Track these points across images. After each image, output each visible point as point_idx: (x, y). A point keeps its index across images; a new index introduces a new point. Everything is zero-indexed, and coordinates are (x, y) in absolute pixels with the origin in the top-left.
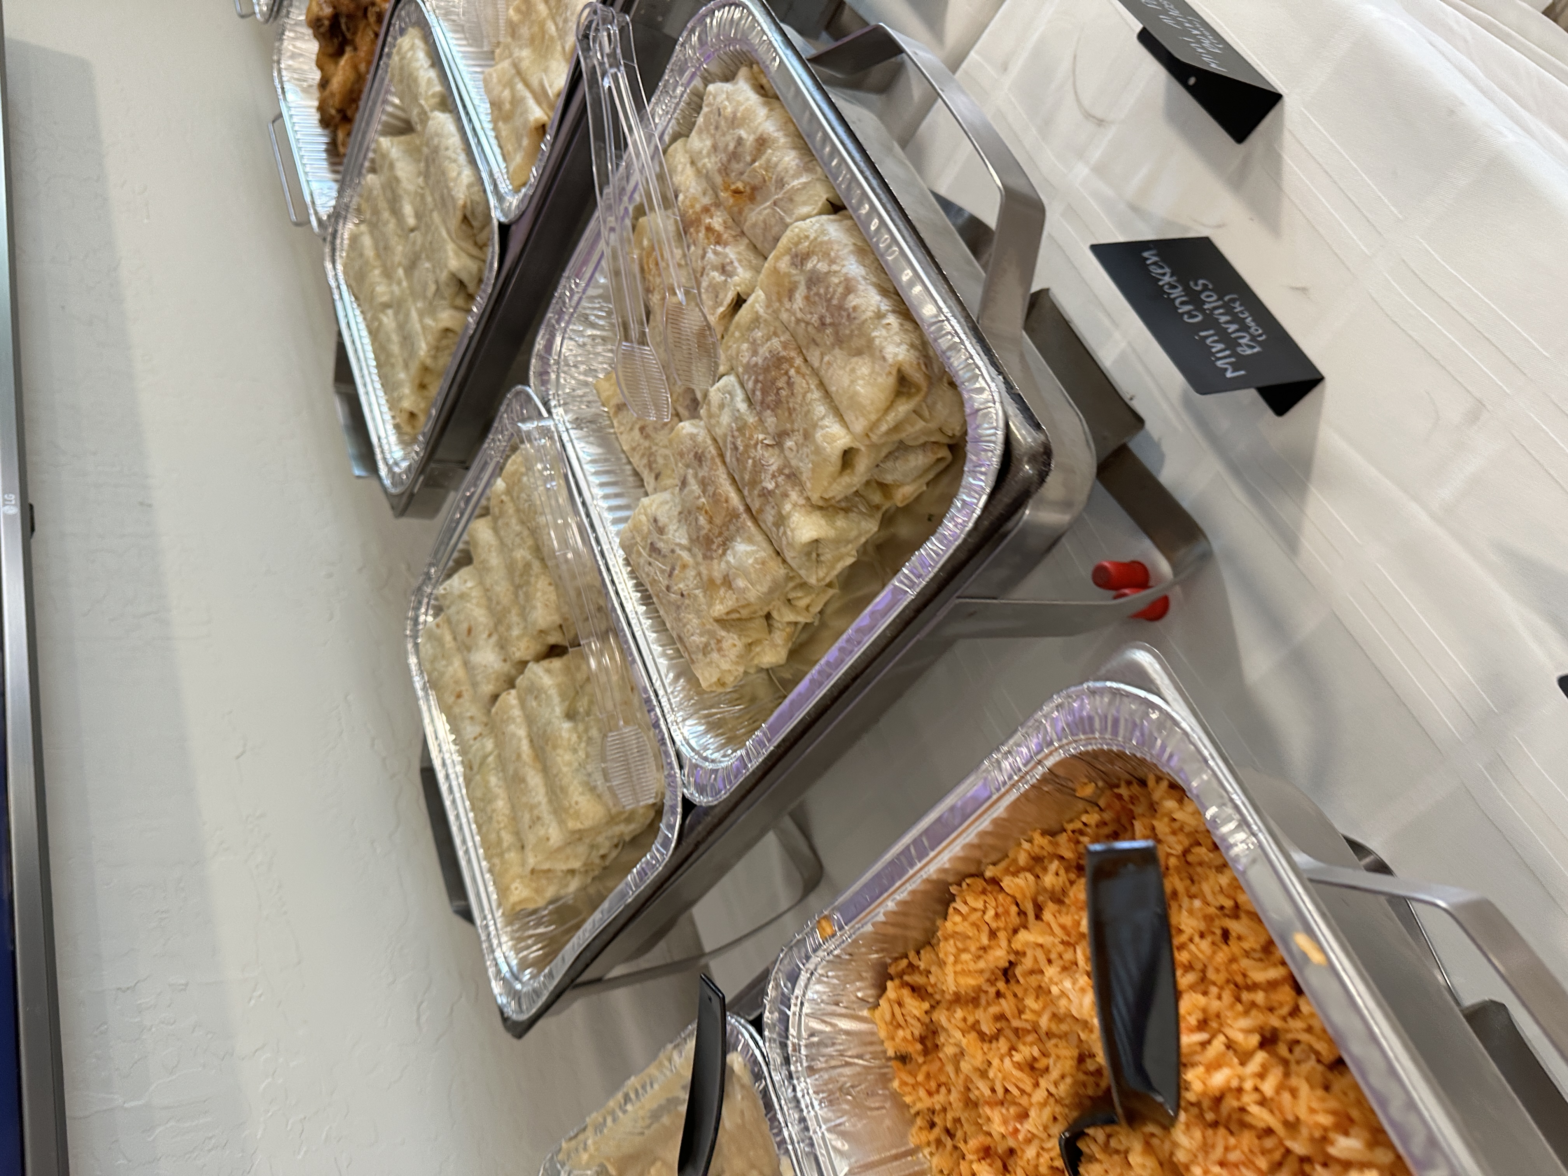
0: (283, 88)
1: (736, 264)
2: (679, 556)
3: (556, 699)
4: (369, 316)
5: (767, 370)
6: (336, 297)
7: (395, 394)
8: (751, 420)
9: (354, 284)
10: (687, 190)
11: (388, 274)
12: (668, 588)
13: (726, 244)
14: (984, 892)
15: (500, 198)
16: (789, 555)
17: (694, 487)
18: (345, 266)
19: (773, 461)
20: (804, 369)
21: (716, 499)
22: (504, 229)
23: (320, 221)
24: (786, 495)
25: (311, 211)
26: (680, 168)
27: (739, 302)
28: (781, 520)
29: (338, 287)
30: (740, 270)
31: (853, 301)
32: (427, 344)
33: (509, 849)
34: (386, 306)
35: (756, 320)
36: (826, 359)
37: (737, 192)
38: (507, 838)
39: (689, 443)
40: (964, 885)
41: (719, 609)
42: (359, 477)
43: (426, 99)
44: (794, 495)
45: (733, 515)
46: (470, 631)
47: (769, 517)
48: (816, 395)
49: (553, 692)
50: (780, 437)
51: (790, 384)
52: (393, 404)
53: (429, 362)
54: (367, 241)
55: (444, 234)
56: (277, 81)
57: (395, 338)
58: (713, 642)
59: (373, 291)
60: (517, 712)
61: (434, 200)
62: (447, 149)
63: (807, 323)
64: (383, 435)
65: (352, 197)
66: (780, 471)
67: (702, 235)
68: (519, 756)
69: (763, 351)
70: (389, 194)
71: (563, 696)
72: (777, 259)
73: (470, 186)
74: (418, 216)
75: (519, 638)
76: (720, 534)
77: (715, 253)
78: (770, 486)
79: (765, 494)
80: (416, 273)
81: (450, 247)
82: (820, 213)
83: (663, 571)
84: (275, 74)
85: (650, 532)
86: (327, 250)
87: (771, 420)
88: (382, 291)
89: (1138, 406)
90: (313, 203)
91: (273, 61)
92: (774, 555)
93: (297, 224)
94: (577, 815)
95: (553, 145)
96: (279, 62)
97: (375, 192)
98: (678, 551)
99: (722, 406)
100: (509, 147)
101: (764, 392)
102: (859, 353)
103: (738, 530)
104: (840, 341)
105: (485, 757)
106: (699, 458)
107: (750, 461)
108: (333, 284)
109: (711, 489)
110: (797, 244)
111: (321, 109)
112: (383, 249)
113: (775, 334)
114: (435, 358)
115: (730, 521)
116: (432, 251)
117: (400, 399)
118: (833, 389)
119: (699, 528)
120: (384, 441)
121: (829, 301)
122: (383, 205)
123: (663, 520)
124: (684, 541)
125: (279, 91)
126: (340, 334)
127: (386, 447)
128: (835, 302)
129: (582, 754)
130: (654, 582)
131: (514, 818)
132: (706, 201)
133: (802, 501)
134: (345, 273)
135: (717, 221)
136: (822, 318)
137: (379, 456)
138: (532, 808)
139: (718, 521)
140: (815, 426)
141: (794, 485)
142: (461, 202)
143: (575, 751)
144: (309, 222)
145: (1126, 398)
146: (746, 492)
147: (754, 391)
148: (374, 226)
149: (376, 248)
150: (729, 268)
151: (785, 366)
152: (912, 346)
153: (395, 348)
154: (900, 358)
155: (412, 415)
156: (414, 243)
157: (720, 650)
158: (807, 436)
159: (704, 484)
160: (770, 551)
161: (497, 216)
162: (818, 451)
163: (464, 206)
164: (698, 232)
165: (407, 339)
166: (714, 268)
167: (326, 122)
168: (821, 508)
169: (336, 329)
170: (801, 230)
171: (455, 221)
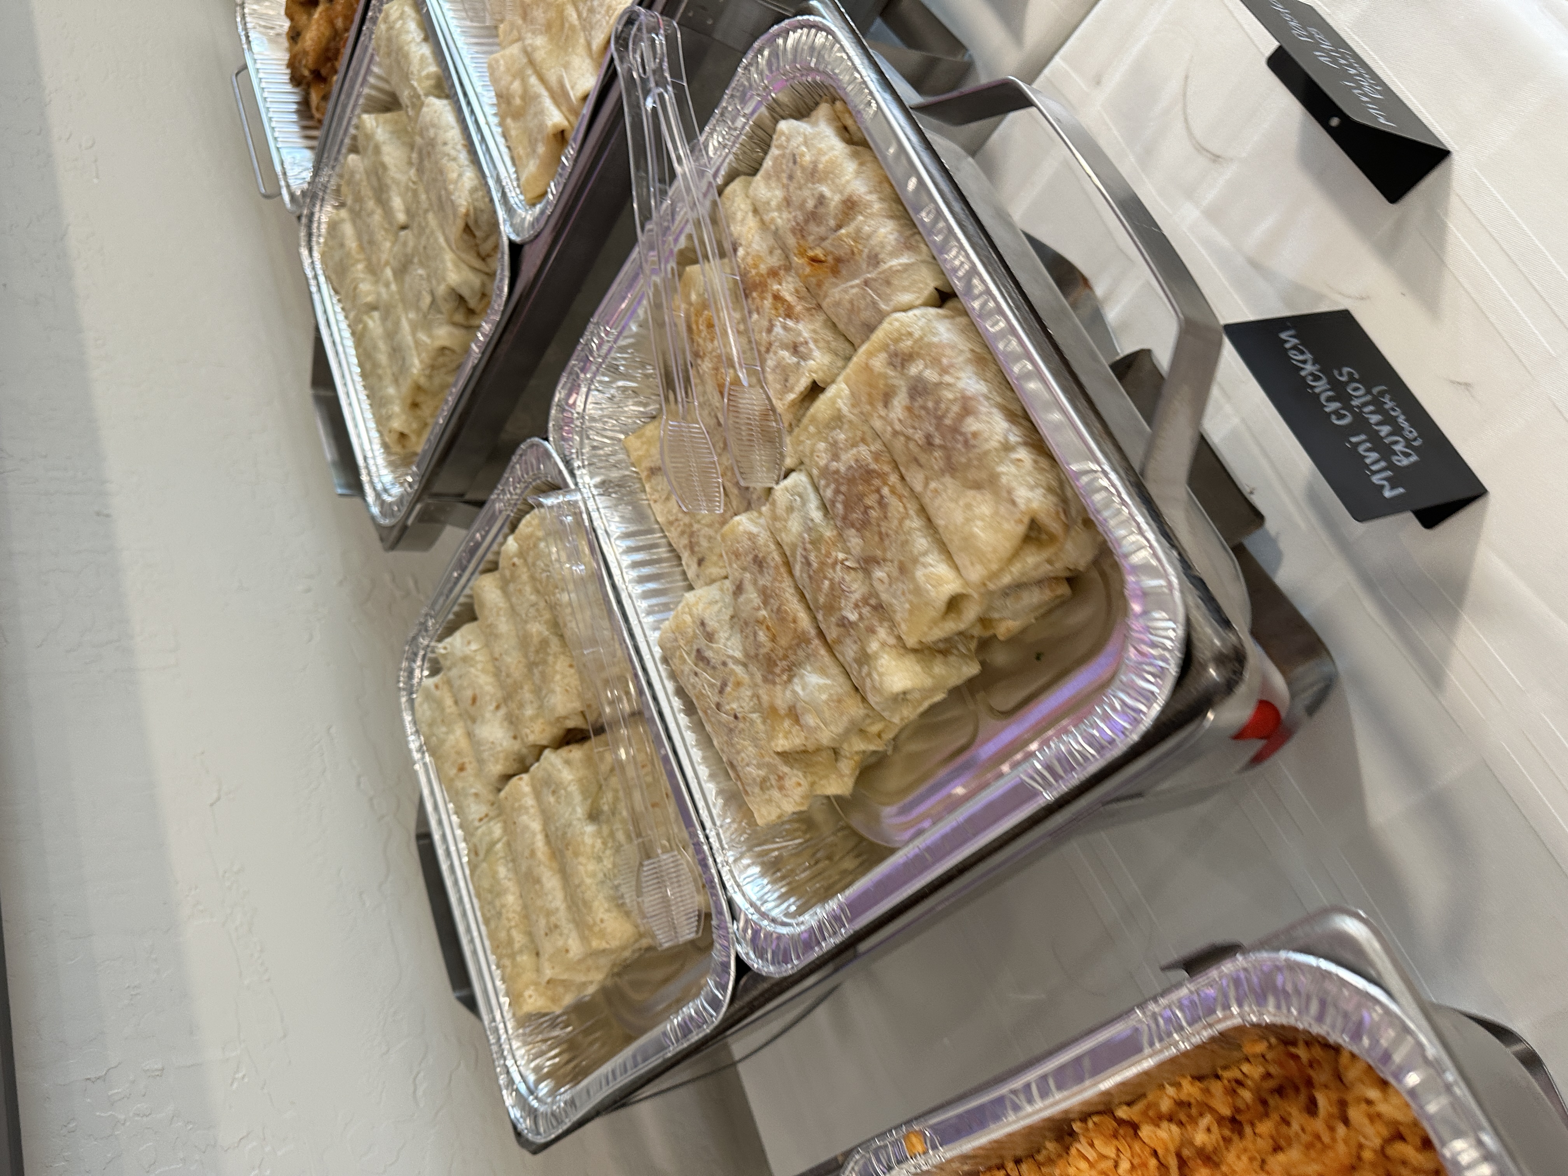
0: (247, 37)
1: (812, 345)
2: (732, 672)
3: (577, 798)
4: (352, 315)
5: (851, 481)
6: (314, 289)
7: (384, 411)
8: (829, 533)
9: (333, 277)
10: (749, 245)
11: (373, 270)
12: (718, 706)
13: (797, 320)
14: (1115, 1136)
15: (510, 211)
16: (872, 699)
17: (752, 596)
18: (323, 255)
19: (856, 588)
20: (899, 486)
21: (781, 615)
22: (516, 249)
23: (292, 196)
24: (871, 631)
25: (282, 183)
26: (739, 215)
27: (815, 390)
28: (864, 658)
29: (316, 277)
30: (817, 354)
31: (972, 425)
32: (421, 362)
33: (521, 951)
34: (373, 307)
35: (838, 419)
36: (933, 485)
37: (815, 260)
38: (519, 939)
39: (747, 543)
40: (1090, 1124)
41: (782, 744)
42: (341, 495)
43: (420, 81)
44: (882, 633)
45: (802, 640)
46: (474, 700)
47: (849, 651)
48: (915, 523)
49: (573, 788)
50: (867, 563)
51: (882, 503)
52: (381, 421)
53: (423, 381)
54: (348, 230)
55: (441, 240)
56: (240, 27)
57: (382, 345)
58: (773, 779)
59: (355, 288)
60: (529, 801)
61: (429, 198)
62: (445, 144)
63: (908, 438)
64: (369, 454)
65: (330, 176)
66: (865, 601)
67: (768, 303)
68: (533, 853)
69: (848, 457)
70: (375, 183)
71: (585, 793)
72: (871, 354)
73: (473, 190)
74: (408, 211)
75: (533, 719)
76: (785, 657)
77: (785, 328)
78: (853, 617)
79: (844, 623)
80: (408, 279)
81: (449, 257)
82: (926, 304)
83: (712, 685)
84: (239, 19)
85: (695, 636)
86: (303, 233)
87: (855, 541)
88: (367, 289)
89: (1259, 501)
90: (285, 174)
91: (237, 5)
92: (853, 692)
93: (266, 197)
94: (602, 934)
95: (576, 160)
96: (242, 6)
97: (358, 177)
98: (731, 665)
99: (790, 509)
100: (520, 151)
101: (847, 505)
102: (977, 486)
103: (808, 657)
104: (951, 468)
105: (493, 844)
106: (759, 563)
107: (827, 583)
108: (310, 274)
109: (774, 603)
110: (897, 341)
111: (292, 65)
112: (368, 243)
113: (863, 440)
114: (430, 377)
115: (798, 645)
116: (428, 257)
117: (389, 418)
118: (940, 522)
119: (758, 645)
120: (371, 462)
121: (940, 419)
122: (366, 192)
123: (712, 624)
124: (738, 654)
125: (244, 39)
126: (317, 329)
127: (373, 469)
128: (948, 422)
129: (608, 863)
130: (701, 696)
131: (526, 914)
132: (774, 261)
133: (892, 641)
134: (324, 262)
135: (787, 288)
136: (929, 438)
137: (364, 478)
138: (549, 913)
139: (784, 641)
140: (915, 561)
141: (881, 620)
142: (463, 210)
143: (599, 859)
144: (280, 194)
145: (1246, 490)
146: (820, 617)
147: (833, 503)
148: (357, 215)
149: (359, 237)
150: (802, 349)
151: (877, 482)
152: (1050, 489)
153: (383, 358)
154: (1035, 505)
155: (402, 436)
156: (405, 244)
157: (781, 788)
158: (904, 570)
159: (766, 595)
160: (847, 687)
161: (507, 232)
162: (918, 591)
163: (467, 215)
164: (763, 298)
165: (396, 351)
166: (784, 346)
167: (296, 80)
168: (915, 651)
169: (313, 322)
170: (902, 324)
171: (455, 229)
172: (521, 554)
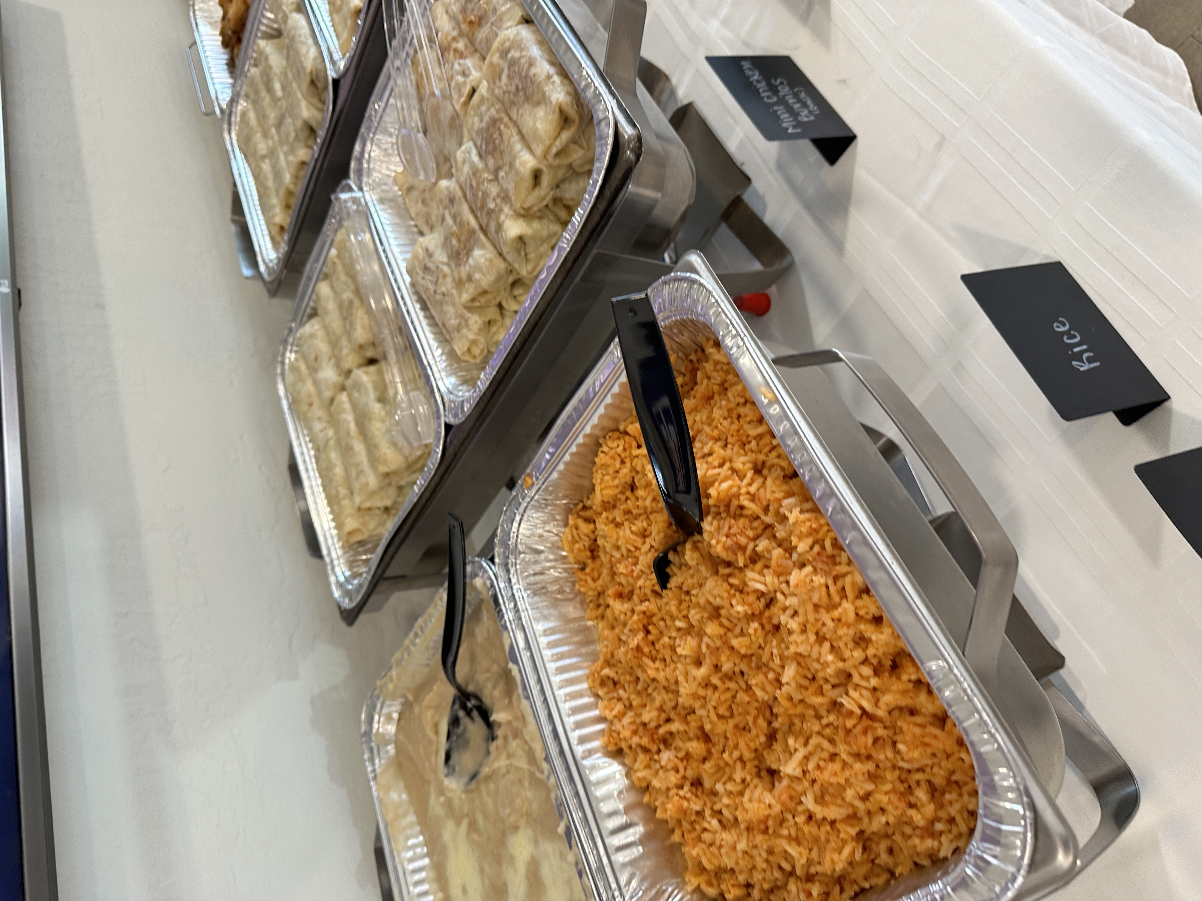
0: (196, 23)
1: (472, 69)
2: (442, 270)
3: (371, 389)
4: (253, 166)
5: (488, 129)
6: (232, 157)
7: (271, 214)
8: (480, 165)
9: (243, 147)
10: (443, 28)
11: (266, 135)
12: (435, 292)
13: (466, 57)
14: (619, 438)
15: (333, 62)
16: (505, 250)
17: (449, 221)
18: (238, 135)
19: (493, 190)
20: (510, 124)
21: (462, 224)
22: (336, 83)
23: (221, 110)
24: (501, 210)
25: (216, 104)
26: (439, 16)
27: (474, 91)
28: (499, 227)
29: (233, 151)
30: (474, 72)
31: (533, 71)
32: (290, 174)
33: (344, 498)
34: (264, 157)
35: (482, 100)
36: (520, 112)
37: (471, 22)
38: (343, 491)
39: (445, 192)
40: (607, 437)
41: (466, 297)
42: (247, 278)
43: (287, 7)
44: (506, 209)
45: (472, 232)
46: (316, 358)
47: (493, 227)
48: (516, 138)
49: (370, 387)
50: (496, 172)
51: (501, 135)
52: (269, 222)
53: (292, 187)
54: (252, 115)
55: (299, 95)
56: (192, 19)
57: (270, 176)
58: (463, 323)
59: (256, 148)
60: (347, 406)
61: (293, 75)
62: (300, 36)
63: (509, 92)
64: (262, 244)
65: (241, 86)
66: (498, 195)
67: (451, 55)
68: (348, 433)
69: (486, 118)
70: (265, 79)
71: (376, 388)
72: (492, 56)
73: (315, 59)
74: (283, 88)
75: (347, 355)
76: (465, 247)
77: (459, 64)
78: (492, 206)
79: (490, 212)
80: (283, 128)
81: (303, 104)
82: (518, 24)
83: (431, 282)
84: (191, 14)
85: (424, 258)
86: (225, 126)
87: (491, 162)
88: (262, 147)
89: (748, 169)
90: (217, 98)
91: (189, 5)
92: (498, 255)
93: (206, 114)
94: (385, 462)
95: (365, 20)
96: (193, 6)
97: (256, 80)
98: (441, 266)
99: (464, 162)
100: (340, 29)
101: (487, 144)
102: (538, 104)
103: (475, 242)
104: (527, 99)
105: (327, 441)
106: (452, 201)
107: (480, 194)
108: (229, 147)
109: (458, 220)
110: (503, 44)
111: (222, 33)
112: (262, 117)
113: (493, 105)
114: (295, 184)
115: (470, 237)
116: (292, 110)
117: (273, 216)
118: (524, 131)
119: (452, 247)
120: (263, 248)
121: (520, 74)
122: (261, 87)
123: (431, 248)
124: (445, 259)
125: (194, 25)
126: (235, 185)
127: (264, 252)
128: (524, 74)
129: (387, 423)
130: (427, 290)
131: (347, 478)
132: (455, 33)
133: (511, 213)
134: (238, 140)
135: (461, 45)
136: (517, 87)
137: (259, 259)
138: (357, 465)
139: (463, 239)
140: (515, 157)
141: (506, 203)
142: (308, 70)
143: (383, 421)
144: (214, 112)
145: (739, 164)
146: (479, 214)
147: (481, 147)
148: (256, 103)
149: (258, 119)
150: (467, 72)
151: (498, 124)
152: (568, 93)
153: (270, 183)
154: (560, 100)
155: (282, 228)
156: (281, 108)
157: (467, 326)
158: (511, 165)
159: (454, 217)
160: (495, 252)
161: (332, 74)
162: (517, 173)
163: (311, 73)
164: (449, 53)
165: (277, 174)
166: (458, 73)
167: (226, 44)
168: (523, 216)
169: (232, 180)
170: (505, 35)
171: (305, 84)
172: (339, 256)
